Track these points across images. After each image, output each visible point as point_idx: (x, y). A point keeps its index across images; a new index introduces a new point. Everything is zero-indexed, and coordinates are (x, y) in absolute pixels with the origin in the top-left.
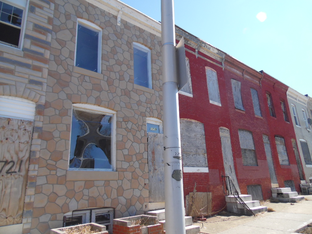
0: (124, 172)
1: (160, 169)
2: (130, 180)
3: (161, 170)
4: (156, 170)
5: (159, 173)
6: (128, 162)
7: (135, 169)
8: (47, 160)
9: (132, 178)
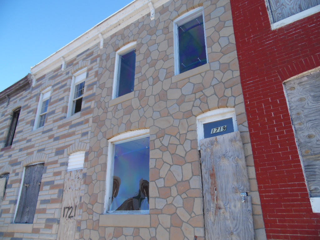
0: (158, 214)
1: (228, 206)
2: (168, 228)
3: (233, 208)
4: (220, 208)
5: (227, 215)
6: (165, 199)
7: (176, 210)
8: (87, 204)
9: (172, 225)
